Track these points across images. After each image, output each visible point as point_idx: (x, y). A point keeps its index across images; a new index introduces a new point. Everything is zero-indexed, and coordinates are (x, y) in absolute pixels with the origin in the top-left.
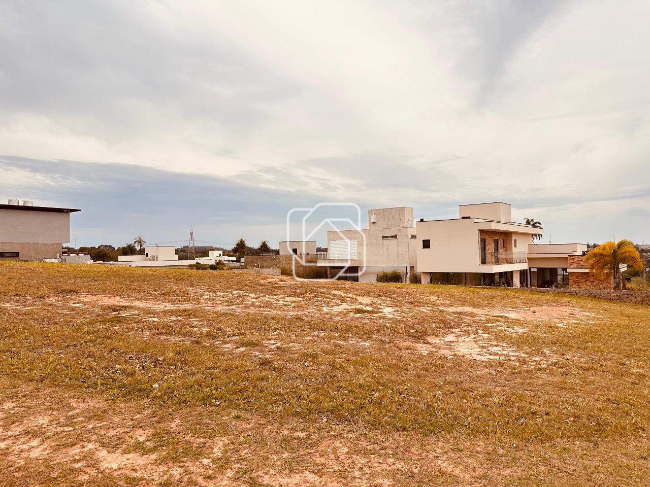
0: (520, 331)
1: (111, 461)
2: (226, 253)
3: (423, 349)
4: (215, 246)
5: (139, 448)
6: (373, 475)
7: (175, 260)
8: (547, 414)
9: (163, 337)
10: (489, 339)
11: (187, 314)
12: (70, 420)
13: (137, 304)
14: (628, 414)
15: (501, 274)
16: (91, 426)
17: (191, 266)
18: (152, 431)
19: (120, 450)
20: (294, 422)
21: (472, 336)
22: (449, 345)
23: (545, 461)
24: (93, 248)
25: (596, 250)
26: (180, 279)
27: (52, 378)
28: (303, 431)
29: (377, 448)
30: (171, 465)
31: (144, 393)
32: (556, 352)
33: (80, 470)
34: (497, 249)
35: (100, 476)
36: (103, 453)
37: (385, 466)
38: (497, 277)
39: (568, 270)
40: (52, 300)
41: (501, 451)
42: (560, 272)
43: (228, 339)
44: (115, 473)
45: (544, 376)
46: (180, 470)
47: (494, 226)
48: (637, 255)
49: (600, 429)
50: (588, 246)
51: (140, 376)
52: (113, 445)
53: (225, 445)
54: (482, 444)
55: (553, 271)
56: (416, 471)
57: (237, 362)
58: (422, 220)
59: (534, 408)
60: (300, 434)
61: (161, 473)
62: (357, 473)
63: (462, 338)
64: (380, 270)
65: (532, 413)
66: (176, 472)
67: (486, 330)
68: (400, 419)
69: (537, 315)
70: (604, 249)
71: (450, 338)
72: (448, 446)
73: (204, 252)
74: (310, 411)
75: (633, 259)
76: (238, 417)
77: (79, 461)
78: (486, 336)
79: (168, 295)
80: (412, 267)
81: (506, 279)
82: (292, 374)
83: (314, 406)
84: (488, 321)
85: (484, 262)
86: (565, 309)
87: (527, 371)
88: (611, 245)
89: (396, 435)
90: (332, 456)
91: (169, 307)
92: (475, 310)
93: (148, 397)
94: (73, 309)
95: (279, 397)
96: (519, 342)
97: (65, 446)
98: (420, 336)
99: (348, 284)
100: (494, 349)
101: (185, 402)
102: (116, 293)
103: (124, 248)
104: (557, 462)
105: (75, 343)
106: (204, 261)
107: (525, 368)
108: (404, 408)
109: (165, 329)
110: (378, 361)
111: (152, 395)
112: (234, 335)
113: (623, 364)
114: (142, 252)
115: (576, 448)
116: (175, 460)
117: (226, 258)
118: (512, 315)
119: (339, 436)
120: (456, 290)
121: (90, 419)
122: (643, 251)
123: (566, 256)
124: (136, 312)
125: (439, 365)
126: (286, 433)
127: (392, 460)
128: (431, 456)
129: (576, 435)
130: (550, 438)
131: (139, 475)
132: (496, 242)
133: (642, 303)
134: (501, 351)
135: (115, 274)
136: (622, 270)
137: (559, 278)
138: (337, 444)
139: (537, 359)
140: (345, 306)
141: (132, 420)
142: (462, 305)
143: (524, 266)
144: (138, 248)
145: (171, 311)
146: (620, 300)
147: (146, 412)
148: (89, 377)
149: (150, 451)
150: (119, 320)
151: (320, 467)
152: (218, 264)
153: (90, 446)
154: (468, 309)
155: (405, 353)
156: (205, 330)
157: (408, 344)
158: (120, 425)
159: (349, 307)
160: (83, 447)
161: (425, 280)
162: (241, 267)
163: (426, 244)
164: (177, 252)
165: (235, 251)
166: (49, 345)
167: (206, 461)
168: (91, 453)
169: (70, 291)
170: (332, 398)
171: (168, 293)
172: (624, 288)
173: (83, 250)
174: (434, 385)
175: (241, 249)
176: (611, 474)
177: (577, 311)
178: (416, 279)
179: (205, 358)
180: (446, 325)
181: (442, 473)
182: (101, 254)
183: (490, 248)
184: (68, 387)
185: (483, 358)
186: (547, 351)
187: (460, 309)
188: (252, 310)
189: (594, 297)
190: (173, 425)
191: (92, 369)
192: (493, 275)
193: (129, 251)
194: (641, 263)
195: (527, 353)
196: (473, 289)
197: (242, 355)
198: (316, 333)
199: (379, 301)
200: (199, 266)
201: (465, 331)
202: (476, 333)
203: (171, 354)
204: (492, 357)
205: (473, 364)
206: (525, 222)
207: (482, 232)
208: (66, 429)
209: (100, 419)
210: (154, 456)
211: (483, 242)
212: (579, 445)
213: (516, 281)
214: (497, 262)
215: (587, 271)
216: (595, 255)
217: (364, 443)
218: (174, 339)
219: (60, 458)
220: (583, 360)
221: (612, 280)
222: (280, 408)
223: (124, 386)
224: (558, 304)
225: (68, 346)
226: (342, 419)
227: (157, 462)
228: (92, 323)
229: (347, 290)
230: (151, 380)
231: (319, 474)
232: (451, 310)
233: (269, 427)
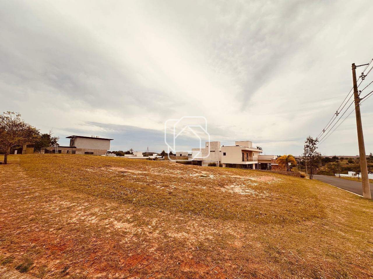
0: (256, 184)
1: (118, 225)
2: (158, 155)
3: (223, 190)
4: (155, 152)
5: (128, 221)
6: (206, 235)
7: (142, 157)
8: (266, 214)
9: (137, 182)
10: (245, 187)
11: (146, 175)
12: (106, 210)
13: (130, 171)
14: (294, 216)
15: (249, 165)
16: (112, 213)
17: (147, 159)
18: (132, 215)
19: (121, 222)
20: (179, 214)
21: (240, 186)
22: (232, 189)
23: (265, 232)
24: (117, 152)
25: (280, 158)
26: (144, 163)
27: (101, 195)
28: (183, 217)
29: (208, 224)
30: (138, 228)
31: (131, 202)
32: (268, 192)
33: (108, 228)
34: (247, 156)
35: (114, 230)
36: (116, 222)
37: (210, 231)
38: (247, 166)
39: (271, 164)
40: (103, 169)
41: (250, 227)
42: (268, 165)
43: (158, 184)
44: (119, 230)
45: (264, 201)
46: (141, 229)
47: (247, 149)
48: (294, 160)
49: (284, 221)
50: (278, 156)
51: (130, 195)
52: (119, 220)
53: (156, 221)
54: (243, 224)
55: (266, 164)
56: (221, 233)
57: (161, 192)
58: (223, 146)
59: (261, 212)
60: (182, 219)
61: (135, 230)
62: (201, 234)
63: (236, 186)
64: (209, 162)
65: (260, 214)
66: (140, 230)
67: (244, 184)
68: (215, 214)
69: (261, 179)
70: (283, 157)
71: (232, 186)
72: (232, 225)
73: (151, 154)
74: (185, 210)
75: (293, 161)
76: (161, 211)
77: (108, 225)
78: (244, 186)
79: (139, 168)
80: (220, 162)
81: (251, 166)
82: (179, 197)
83: (187, 209)
84: (245, 181)
85: (243, 161)
86: (271, 177)
87: (258, 199)
88: (285, 156)
89: (214, 220)
90: (192, 227)
91: (140, 172)
92: (240, 177)
93: (132, 203)
94: (109, 172)
95: (175, 205)
96: (255, 188)
97: (103, 219)
98: (222, 185)
99: (199, 167)
100: (247, 191)
101: (144, 205)
102: (123, 167)
103: (126, 152)
104: (270, 233)
105: (109, 183)
106: (151, 157)
107: (258, 198)
108: (217, 210)
109: (138, 180)
110: (208, 194)
111: (133, 202)
112: (160, 183)
113: (291, 197)
114: (132, 153)
115: (276, 227)
116: (139, 226)
117: (159, 156)
118: (253, 179)
119: (195, 220)
120: (234, 170)
121: (112, 210)
122: (296, 158)
123: (271, 159)
124: (129, 174)
125: (228, 196)
126: (177, 218)
127: (213, 229)
128: (226, 228)
129: (276, 223)
130: (267, 223)
131: (127, 231)
132: (247, 154)
133: (296, 176)
134: (249, 191)
135: (123, 161)
136: (289, 165)
137: (268, 166)
138: (194, 222)
139: (261, 194)
140: (197, 174)
141: (126, 211)
142: (236, 175)
143: (257, 162)
144: (131, 152)
145: (140, 174)
146: (289, 175)
147: (130, 208)
148: (113, 195)
149: (132, 222)
150: (123, 176)
151: (188, 231)
152: (156, 158)
153: (112, 220)
154: (238, 176)
155: (217, 191)
156: (151, 181)
157: (218, 188)
158: (122, 213)
159: (198, 175)
160: (109, 220)
161: (224, 166)
162: (163, 160)
163: (225, 154)
164: (143, 154)
165: (161, 154)
166: (101, 184)
167: (150, 227)
168: (112, 222)
169: (109, 166)
170: (193, 206)
171: (140, 168)
172: (290, 171)
173: (114, 152)
174: (227, 203)
175: (163, 154)
176: (289, 238)
177: (275, 178)
178: (221, 166)
179: (151, 190)
180: (231, 182)
181: (230, 235)
182: (119, 154)
183: (245, 156)
184: (106, 198)
185: (243, 194)
186: (265, 192)
187: (235, 176)
188: (166, 175)
189: (280, 173)
190: (139, 213)
191: (114, 192)
192: (246, 165)
193: (128, 153)
194: (296, 162)
195: (258, 192)
196: (240, 170)
197: (163, 190)
198: (187, 183)
199: (209, 173)
200: (150, 159)
201: (237, 184)
202: (241, 185)
203: (140, 188)
204: (246, 193)
205: (240, 196)
206: (256, 148)
207: (242, 150)
208: (104, 213)
209: (116, 210)
210: (132, 224)
211: (243, 154)
212: (277, 226)
213: (254, 167)
214: (248, 160)
215: (278, 164)
216: (280, 159)
217: (203, 222)
218: (141, 183)
219: (101, 224)
220: (277, 195)
221: (286, 168)
222: (175, 209)
223: (124, 199)
224: (268, 175)
225: (107, 184)
226: (196, 214)
227: (134, 226)
228: (115, 177)
229: (198, 169)
230: (133, 197)
231: (188, 233)
232: (233, 176)
233: (171, 215)
